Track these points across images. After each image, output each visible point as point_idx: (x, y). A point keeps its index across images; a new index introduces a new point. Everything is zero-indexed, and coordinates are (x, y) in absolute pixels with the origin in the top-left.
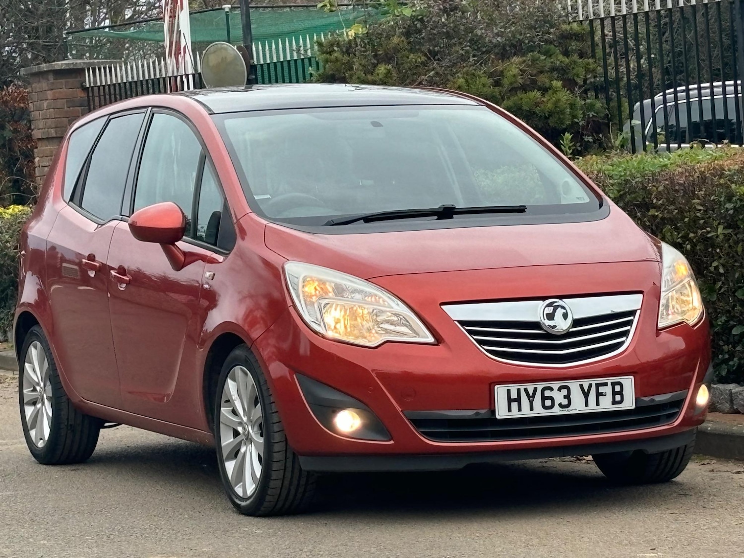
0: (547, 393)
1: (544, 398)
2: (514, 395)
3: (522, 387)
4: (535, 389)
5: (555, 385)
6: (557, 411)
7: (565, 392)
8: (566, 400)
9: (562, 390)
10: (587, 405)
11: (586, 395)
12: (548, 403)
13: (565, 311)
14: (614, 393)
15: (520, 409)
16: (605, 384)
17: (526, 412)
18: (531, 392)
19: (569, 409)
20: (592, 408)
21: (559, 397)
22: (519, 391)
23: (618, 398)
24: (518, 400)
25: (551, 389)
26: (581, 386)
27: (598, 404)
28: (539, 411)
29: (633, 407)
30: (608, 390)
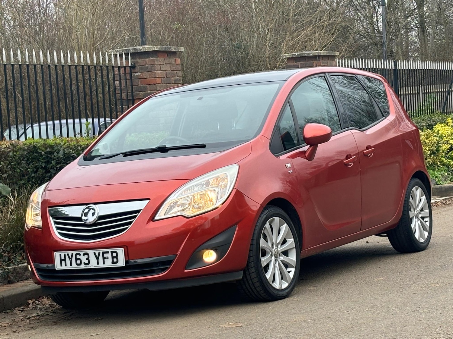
0: (78, 257)
1: (77, 259)
2: (63, 258)
3: (66, 253)
4: (72, 254)
5: (82, 252)
6: (83, 267)
7: (86, 256)
8: (87, 261)
9: (85, 255)
10: (98, 264)
11: (97, 258)
12: (79, 262)
13: (94, 211)
14: (113, 258)
15: (66, 265)
16: (108, 252)
17: (69, 267)
18: (70, 257)
19: (89, 265)
20: (101, 265)
21: (84, 259)
22: (65, 255)
23: (115, 260)
24: (65, 260)
25: (80, 254)
26: (95, 253)
27: (104, 263)
28: (74, 267)
29: (124, 265)
30: (109, 255)
